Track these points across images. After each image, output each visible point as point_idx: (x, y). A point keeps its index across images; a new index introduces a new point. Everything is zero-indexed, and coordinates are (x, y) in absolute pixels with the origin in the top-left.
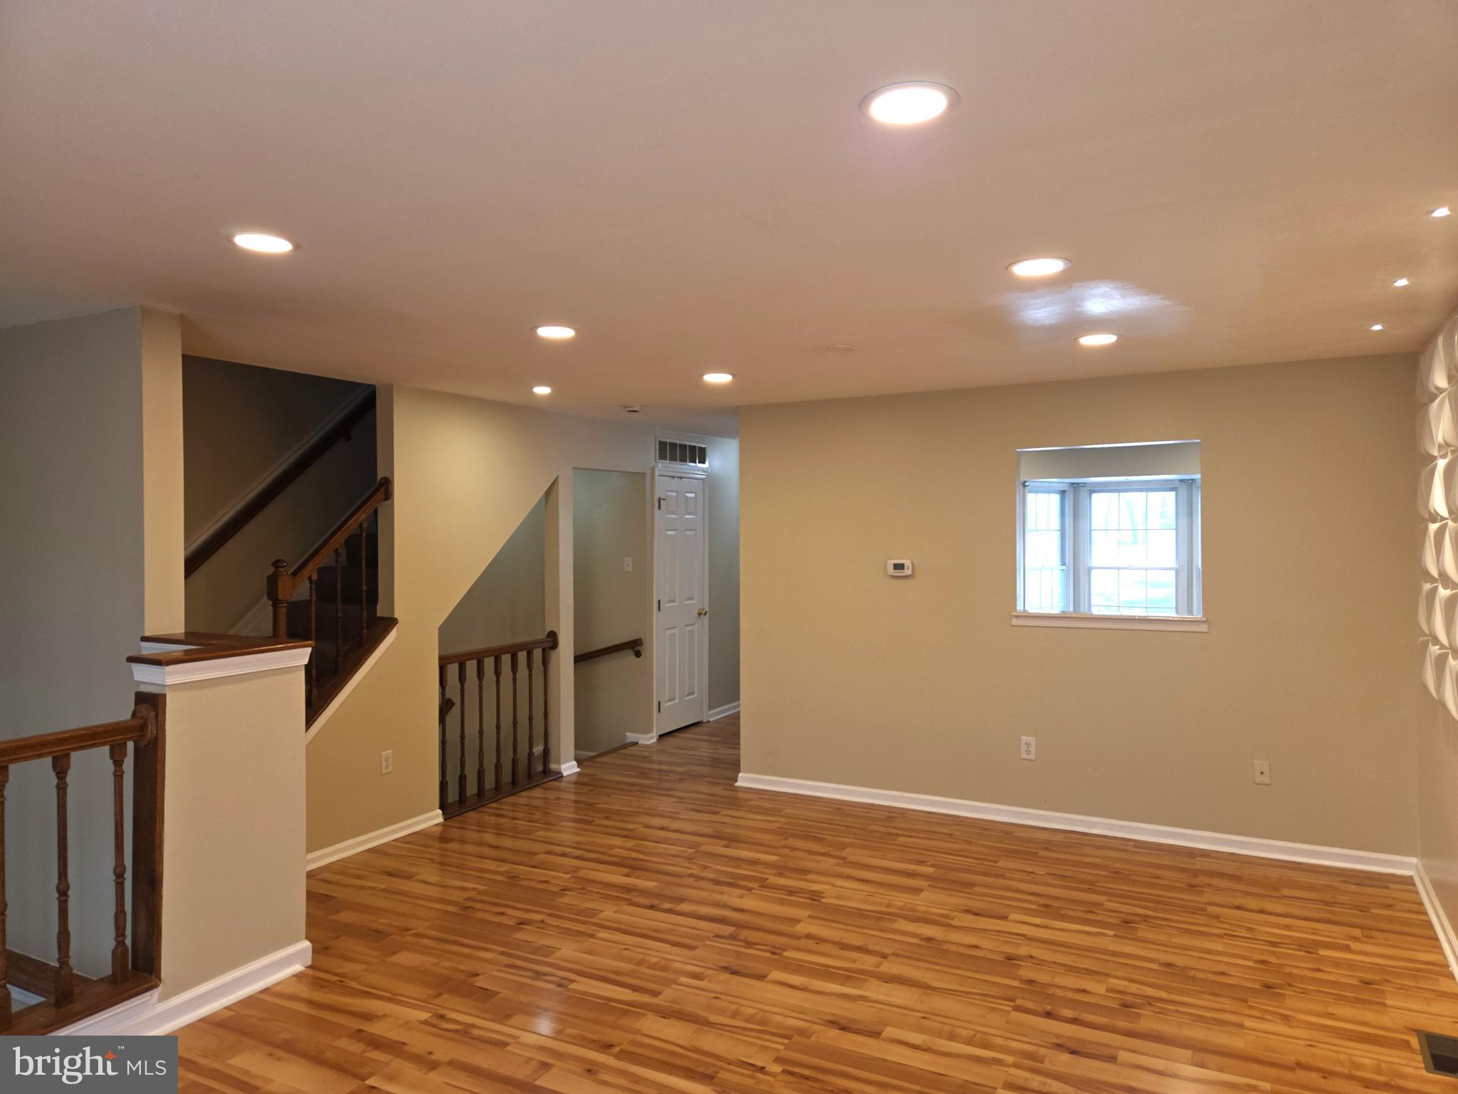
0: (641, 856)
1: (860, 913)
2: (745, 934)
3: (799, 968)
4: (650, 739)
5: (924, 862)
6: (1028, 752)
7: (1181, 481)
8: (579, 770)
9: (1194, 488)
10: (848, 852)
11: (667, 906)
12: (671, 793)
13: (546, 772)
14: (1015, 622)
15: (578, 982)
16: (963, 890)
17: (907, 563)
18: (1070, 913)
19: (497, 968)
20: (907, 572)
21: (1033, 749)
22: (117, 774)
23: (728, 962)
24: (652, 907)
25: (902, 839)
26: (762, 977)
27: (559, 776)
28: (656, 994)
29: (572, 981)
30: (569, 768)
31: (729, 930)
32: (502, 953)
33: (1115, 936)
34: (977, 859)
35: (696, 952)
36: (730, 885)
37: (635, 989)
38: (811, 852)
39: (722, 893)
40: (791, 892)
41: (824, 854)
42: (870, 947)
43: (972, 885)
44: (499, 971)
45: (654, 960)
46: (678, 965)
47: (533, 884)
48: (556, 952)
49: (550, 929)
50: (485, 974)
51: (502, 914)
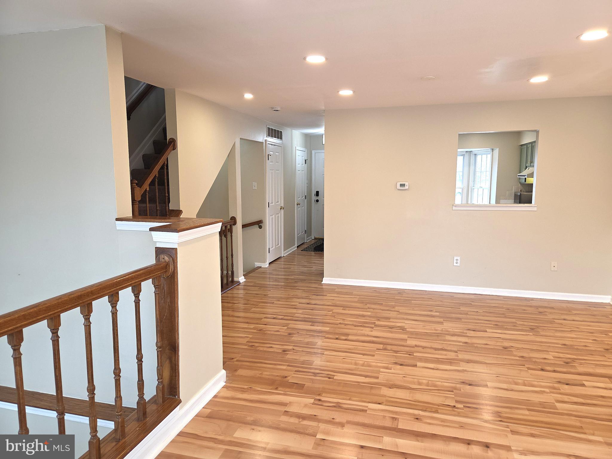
0: (311, 317)
1: (426, 334)
2: (389, 347)
3: (427, 360)
4: (266, 265)
5: (432, 311)
6: (457, 263)
7: (467, 152)
8: (245, 280)
9: (471, 154)
10: (397, 308)
11: (344, 338)
12: (297, 288)
13: (233, 281)
14: (454, 208)
15: (336, 376)
16: (458, 321)
17: (406, 184)
18: (508, 327)
19: (293, 373)
20: (406, 187)
21: (459, 262)
22: (157, 292)
23: (394, 360)
24: (337, 339)
25: (412, 301)
26: (415, 366)
27: (239, 283)
28: (377, 378)
29: (334, 376)
30: (242, 279)
31: (381, 346)
32: (288, 366)
33: (533, 335)
34: (452, 308)
35: (376, 357)
36: (361, 326)
37: (366, 376)
38: (383, 310)
39: (362, 330)
40: (391, 327)
41: (388, 310)
42: (446, 348)
43: (460, 319)
44: (294, 374)
45: (361, 362)
46: (374, 364)
47: (272, 333)
48: (313, 363)
49: (300, 352)
50: (289, 376)
51: (271, 347)
